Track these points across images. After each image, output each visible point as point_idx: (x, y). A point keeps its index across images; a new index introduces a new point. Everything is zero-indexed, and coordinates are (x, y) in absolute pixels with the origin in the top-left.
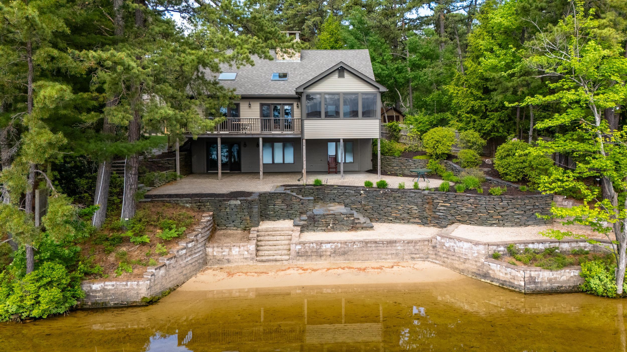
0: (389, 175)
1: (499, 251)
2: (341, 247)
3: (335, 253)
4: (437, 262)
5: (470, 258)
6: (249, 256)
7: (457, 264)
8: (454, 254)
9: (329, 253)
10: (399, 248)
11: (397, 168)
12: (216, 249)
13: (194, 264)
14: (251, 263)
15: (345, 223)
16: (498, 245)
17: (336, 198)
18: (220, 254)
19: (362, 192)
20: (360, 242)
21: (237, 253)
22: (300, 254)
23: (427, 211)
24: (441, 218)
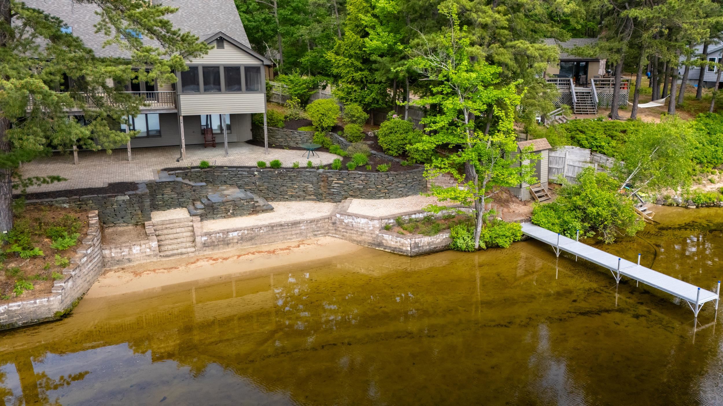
0: (274, 147)
1: (389, 224)
2: (248, 234)
3: (242, 239)
4: (337, 236)
5: (366, 231)
6: (152, 253)
7: (355, 237)
8: (352, 228)
9: (236, 241)
10: (303, 228)
11: (282, 140)
12: (113, 250)
13: (94, 269)
14: (155, 259)
15: (245, 208)
16: (389, 219)
17: (228, 180)
18: (119, 255)
19: (256, 173)
20: (266, 226)
21: (139, 252)
22: (206, 245)
23: (322, 188)
24: (335, 194)
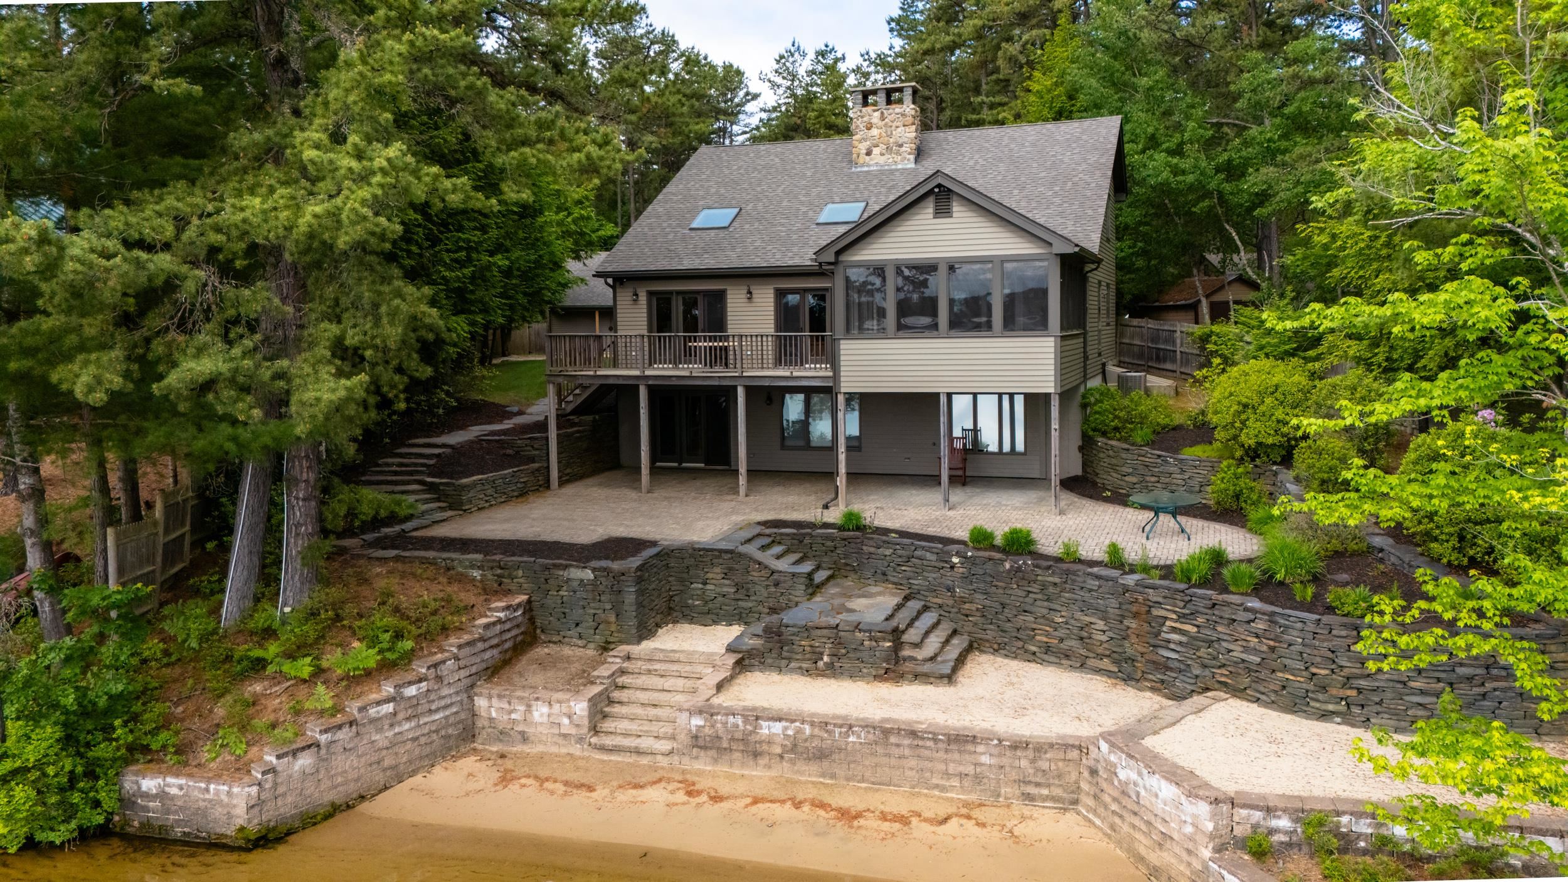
1: (1272, 831)
2: (812, 736)
3: (795, 749)
4: (1098, 822)
5: (1176, 836)
6: (573, 731)
7: (1143, 846)
8: (1136, 808)
9: (778, 750)
10: (985, 759)
11: (1134, 479)
12: (495, 701)
13: (423, 740)
14: (576, 750)
15: (865, 655)
16: (1269, 811)
17: (890, 571)
18: (506, 717)
19: (955, 560)
20: (868, 726)
21: (545, 719)
22: (701, 742)
23: (1134, 639)
24: (1171, 669)
